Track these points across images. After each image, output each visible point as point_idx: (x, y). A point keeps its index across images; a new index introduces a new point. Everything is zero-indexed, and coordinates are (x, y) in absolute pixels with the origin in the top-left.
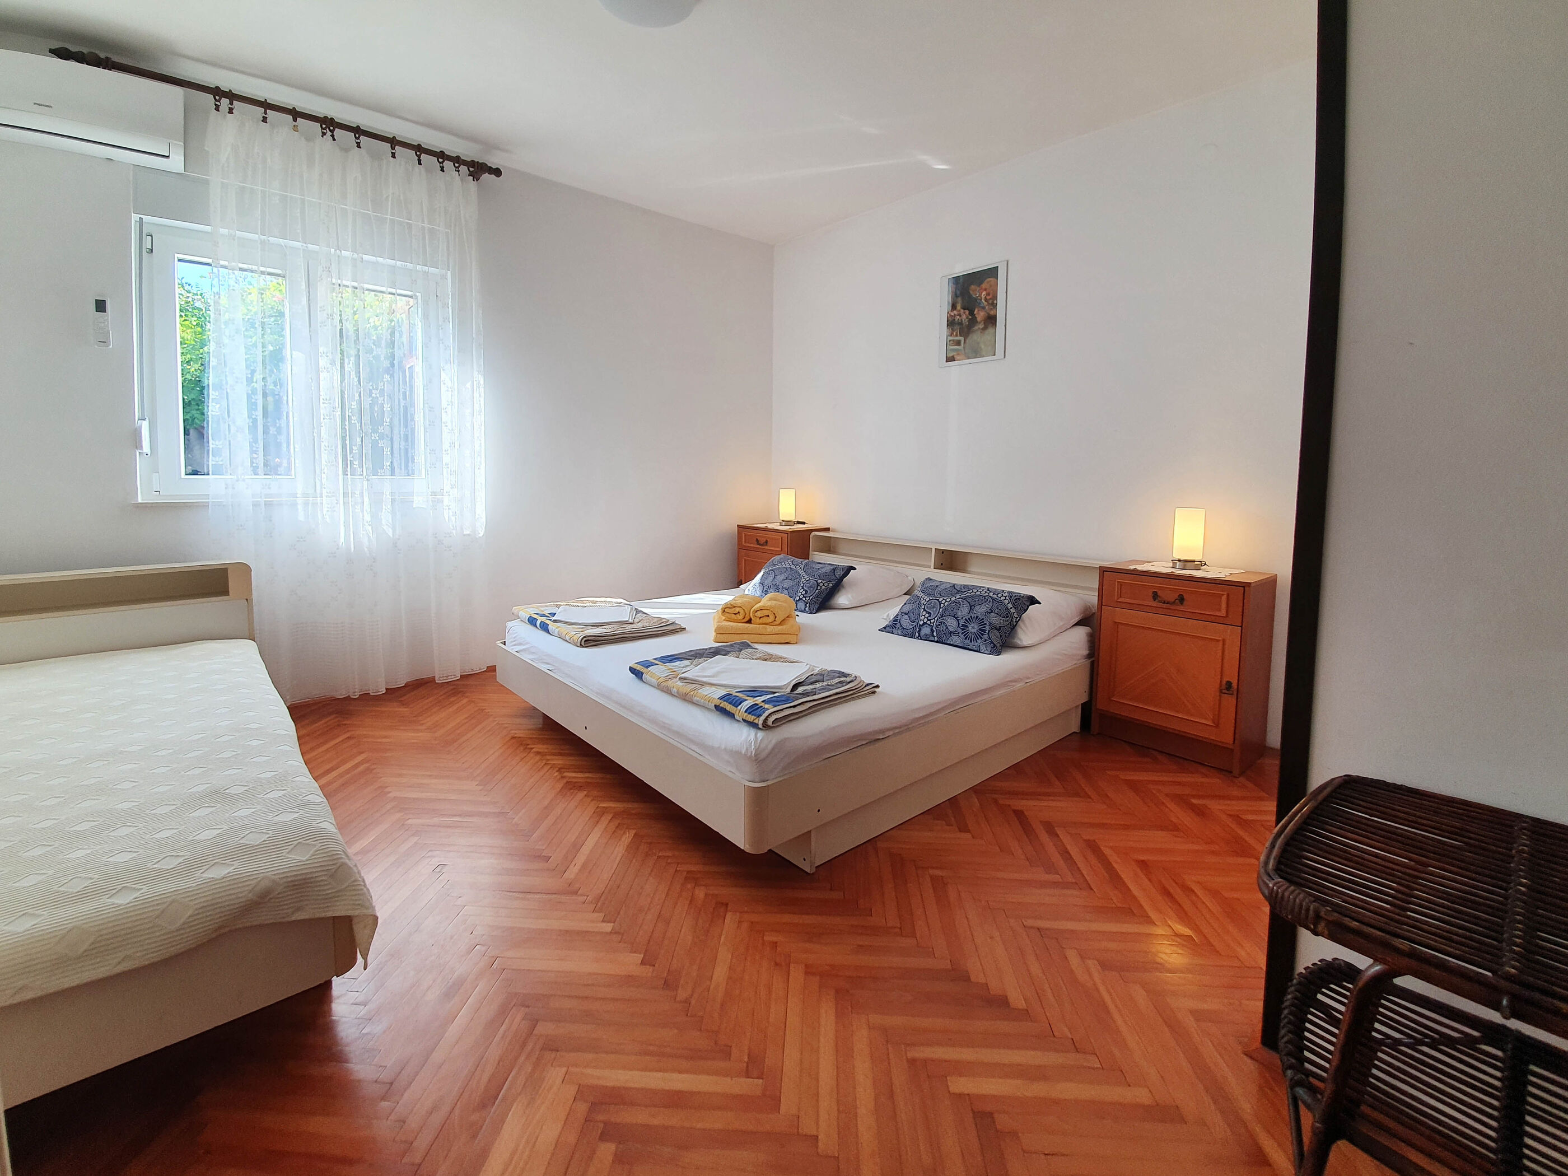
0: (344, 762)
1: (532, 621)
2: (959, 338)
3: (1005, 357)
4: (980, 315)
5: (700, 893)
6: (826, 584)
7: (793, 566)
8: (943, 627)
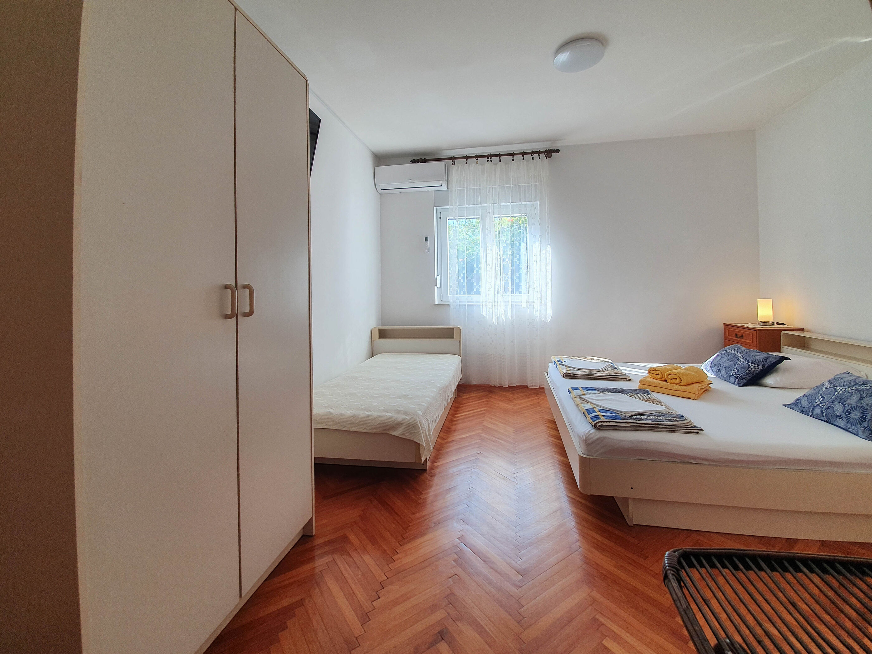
1: (555, 363)
6: (758, 367)
7: (736, 353)
8: (828, 411)
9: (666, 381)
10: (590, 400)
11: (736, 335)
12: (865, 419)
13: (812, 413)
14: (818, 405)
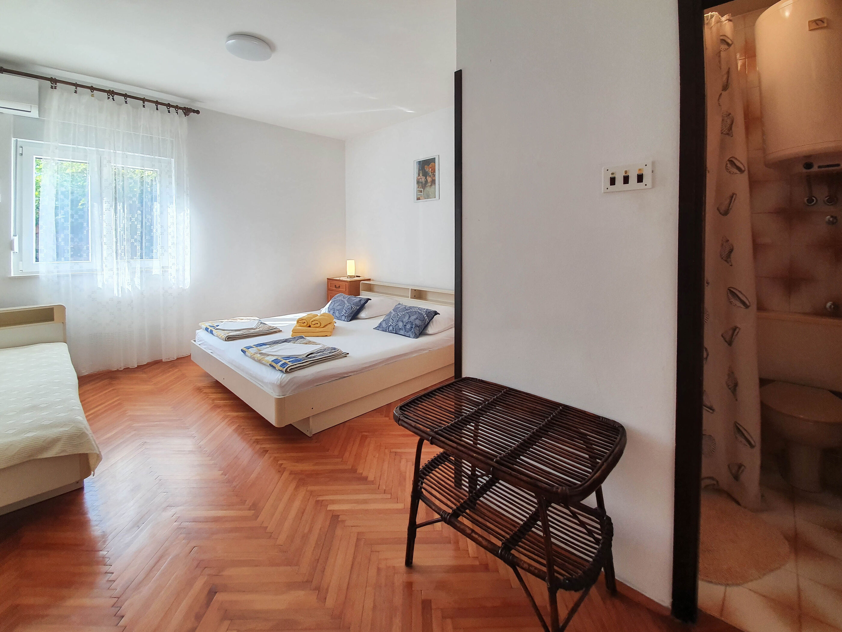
1: (207, 329)
2: (421, 189)
3: (439, 199)
4: (429, 179)
5: (258, 447)
6: (356, 307)
7: (343, 299)
8: (396, 327)
9: (310, 326)
10: (269, 353)
11: (335, 286)
12: (412, 327)
13: (388, 330)
14: (390, 325)
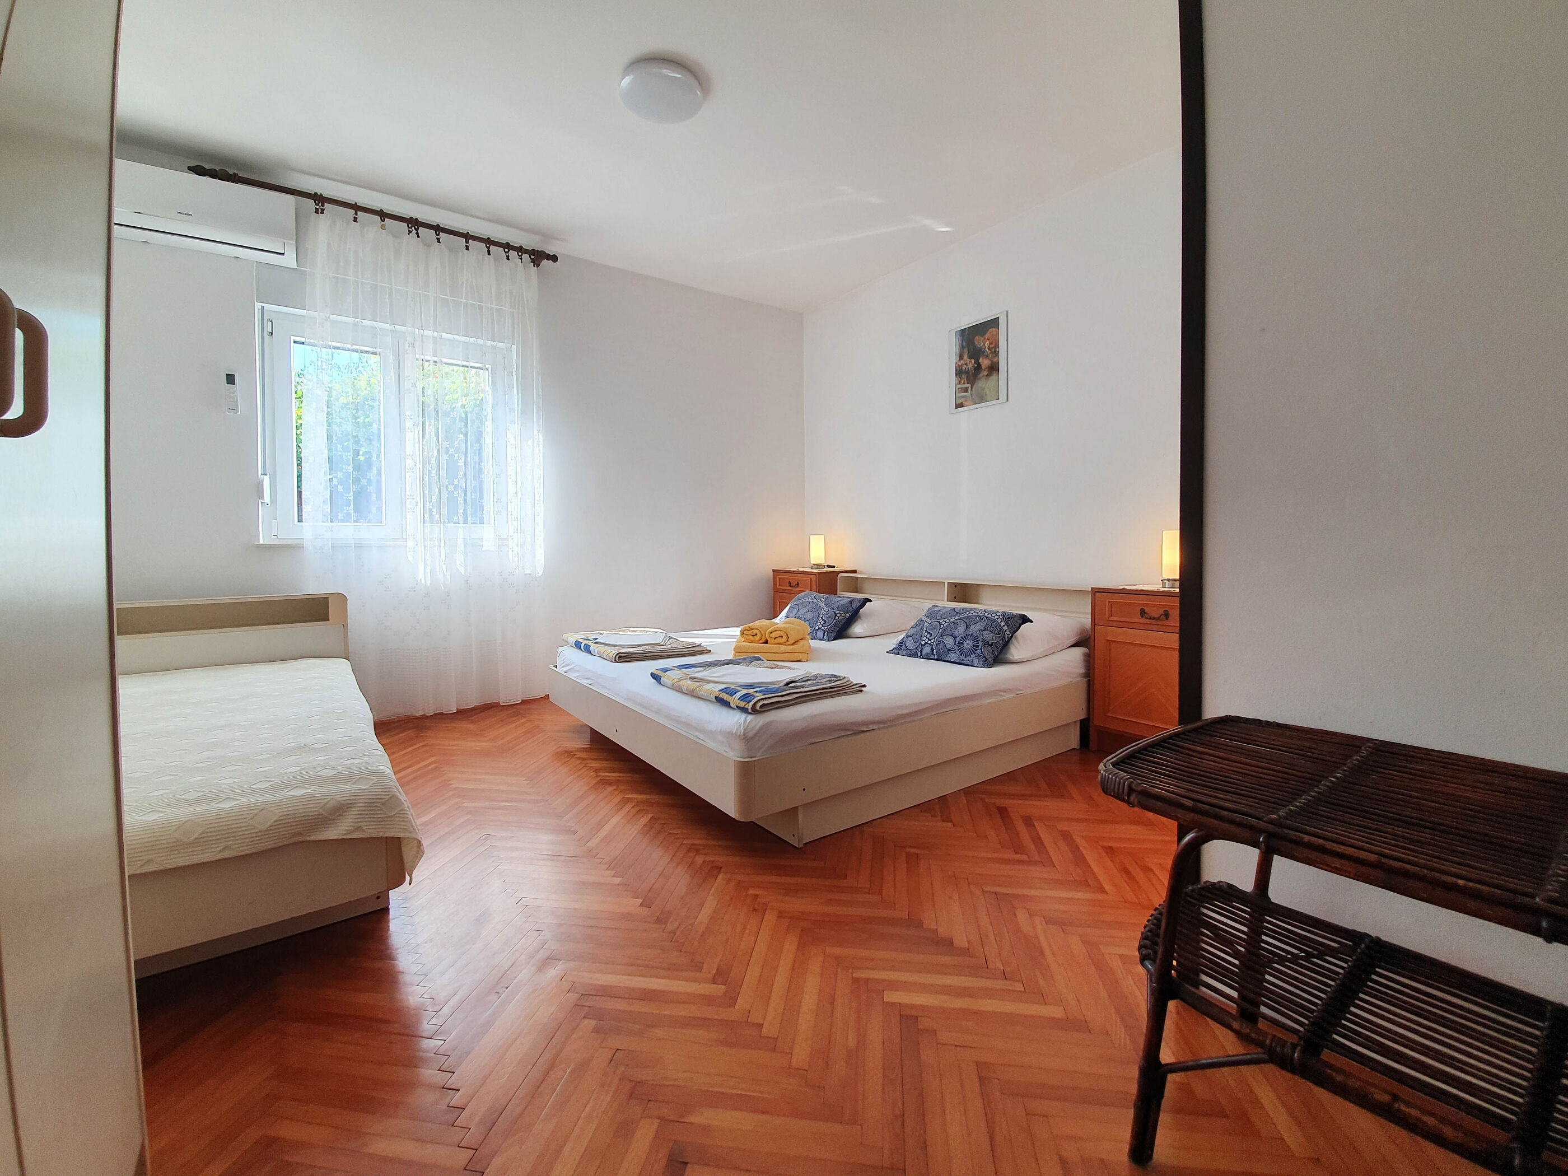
0: (418, 762)
1: (578, 645)
2: (966, 386)
4: (985, 364)
5: (699, 860)
6: (843, 615)
7: (815, 601)
8: (941, 645)
9: (766, 642)
10: (710, 679)
11: (790, 583)
12: (976, 647)
13: (922, 653)
14: (926, 643)
